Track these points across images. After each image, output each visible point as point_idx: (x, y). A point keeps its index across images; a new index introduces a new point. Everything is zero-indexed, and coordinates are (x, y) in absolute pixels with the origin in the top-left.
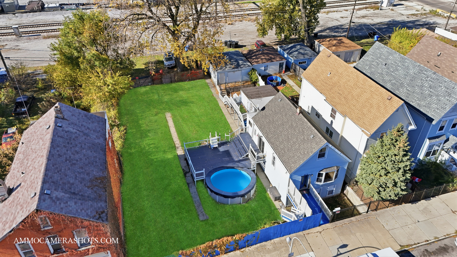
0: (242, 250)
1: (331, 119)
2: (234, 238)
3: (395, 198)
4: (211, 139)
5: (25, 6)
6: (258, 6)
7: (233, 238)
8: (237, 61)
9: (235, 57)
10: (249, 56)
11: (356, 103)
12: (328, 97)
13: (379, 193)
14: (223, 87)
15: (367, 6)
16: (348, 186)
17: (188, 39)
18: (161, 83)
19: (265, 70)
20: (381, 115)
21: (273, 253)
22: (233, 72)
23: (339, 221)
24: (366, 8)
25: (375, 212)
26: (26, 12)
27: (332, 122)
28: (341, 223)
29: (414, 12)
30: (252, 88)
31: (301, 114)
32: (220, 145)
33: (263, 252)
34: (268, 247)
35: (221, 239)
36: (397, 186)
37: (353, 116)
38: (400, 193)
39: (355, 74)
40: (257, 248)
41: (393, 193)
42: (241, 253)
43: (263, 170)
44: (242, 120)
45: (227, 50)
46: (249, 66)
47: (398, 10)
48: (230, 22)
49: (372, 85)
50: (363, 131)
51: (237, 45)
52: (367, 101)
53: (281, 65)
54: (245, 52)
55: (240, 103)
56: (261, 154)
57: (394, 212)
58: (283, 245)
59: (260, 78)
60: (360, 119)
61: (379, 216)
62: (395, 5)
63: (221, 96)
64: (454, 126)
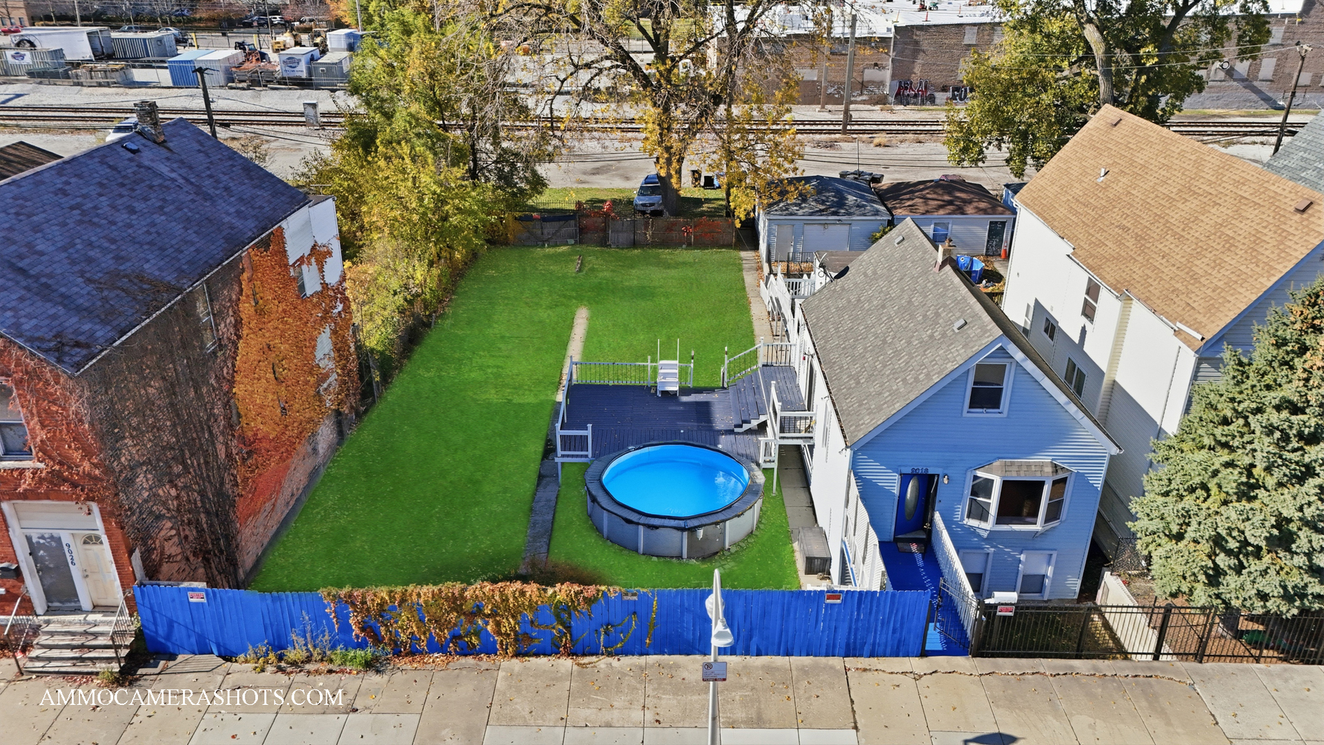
0: (587, 660)
1: (1084, 321)
2: (550, 591)
3: (1284, 609)
7: (545, 591)
11: (1172, 246)
12: (1082, 244)
13: (1214, 577)
18: (604, 243)
20: (1258, 270)
21: (696, 697)
22: (821, 227)
23: (1016, 660)
25: (1192, 665)
27: (1084, 332)
28: (1018, 667)
31: (948, 268)
33: (660, 684)
34: (685, 674)
35: (500, 584)
36: (1294, 546)
37: (1151, 289)
38: (1309, 591)
39: (1193, 157)
40: (642, 669)
41: (1276, 580)
42: (575, 667)
49: (1248, 177)
50: (1177, 333)
52: (1215, 234)
53: (995, 231)
54: (885, 186)
57: (1286, 681)
58: (745, 680)
60: (1178, 296)
61: (1206, 679)
63: (763, 289)
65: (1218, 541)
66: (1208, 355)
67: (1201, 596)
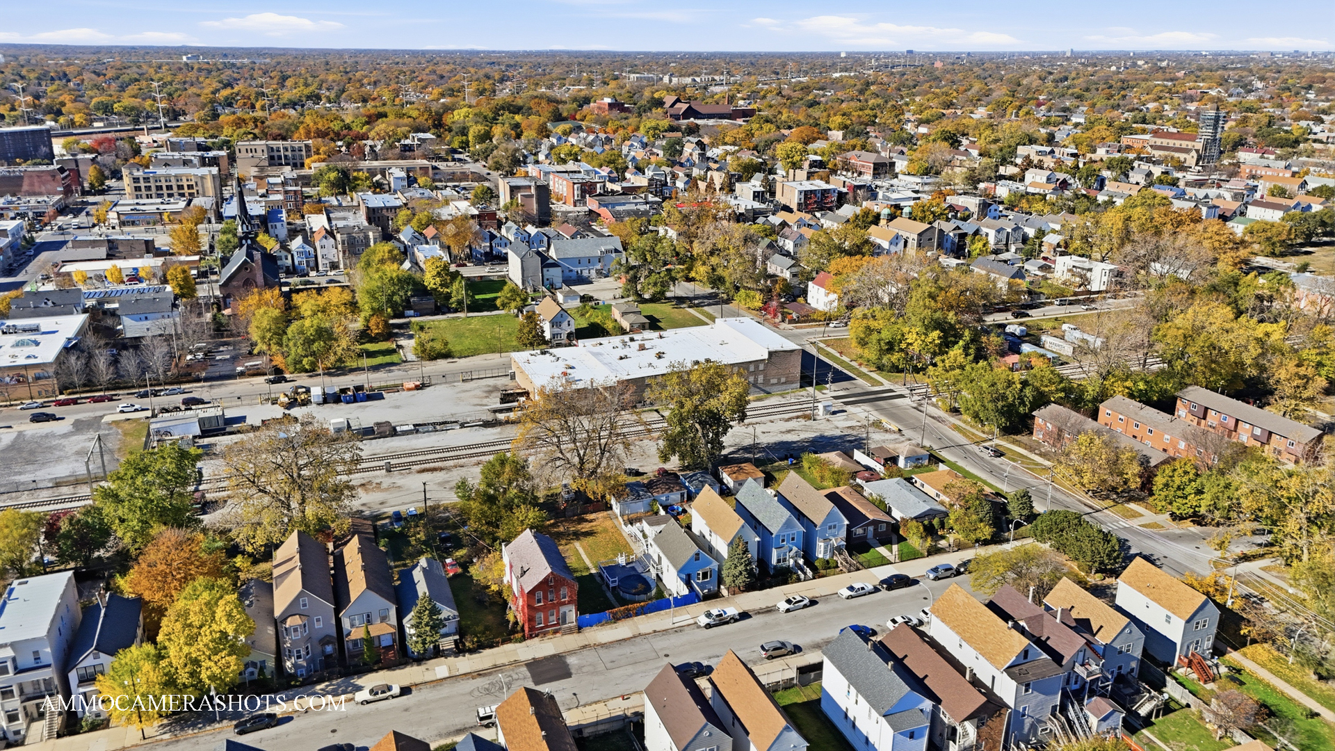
1: (709, 536)
4: (620, 558)
5: (373, 428)
8: (637, 492)
9: (636, 486)
10: (650, 486)
12: (708, 521)
14: (626, 518)
15: (801, 414)
16: (722, 584)
19: (667, 500)
22: (635, 503)
24: (798, 417)
26: (377, 438)
27: (710, 539)
28: (709, 602)
30: (654, 517)
31: (692, 537)
32: (627, 564)
37: (720, 532)
43: (661, 580)
44: (645, 545)
45: (627, 479)
46: (650, 496)
47: (836, 420)
51: (638, 473)
53: (682, 495)
54: (646, 482)
55: (642, 531)
56: (659, 567)
59: (661, 508)
61: (736, 597)
62: (834, 413)
63: (623, 526)
64: (793, 539)
65: (734, 575)
66: (729, 545)
67: (734, 585)
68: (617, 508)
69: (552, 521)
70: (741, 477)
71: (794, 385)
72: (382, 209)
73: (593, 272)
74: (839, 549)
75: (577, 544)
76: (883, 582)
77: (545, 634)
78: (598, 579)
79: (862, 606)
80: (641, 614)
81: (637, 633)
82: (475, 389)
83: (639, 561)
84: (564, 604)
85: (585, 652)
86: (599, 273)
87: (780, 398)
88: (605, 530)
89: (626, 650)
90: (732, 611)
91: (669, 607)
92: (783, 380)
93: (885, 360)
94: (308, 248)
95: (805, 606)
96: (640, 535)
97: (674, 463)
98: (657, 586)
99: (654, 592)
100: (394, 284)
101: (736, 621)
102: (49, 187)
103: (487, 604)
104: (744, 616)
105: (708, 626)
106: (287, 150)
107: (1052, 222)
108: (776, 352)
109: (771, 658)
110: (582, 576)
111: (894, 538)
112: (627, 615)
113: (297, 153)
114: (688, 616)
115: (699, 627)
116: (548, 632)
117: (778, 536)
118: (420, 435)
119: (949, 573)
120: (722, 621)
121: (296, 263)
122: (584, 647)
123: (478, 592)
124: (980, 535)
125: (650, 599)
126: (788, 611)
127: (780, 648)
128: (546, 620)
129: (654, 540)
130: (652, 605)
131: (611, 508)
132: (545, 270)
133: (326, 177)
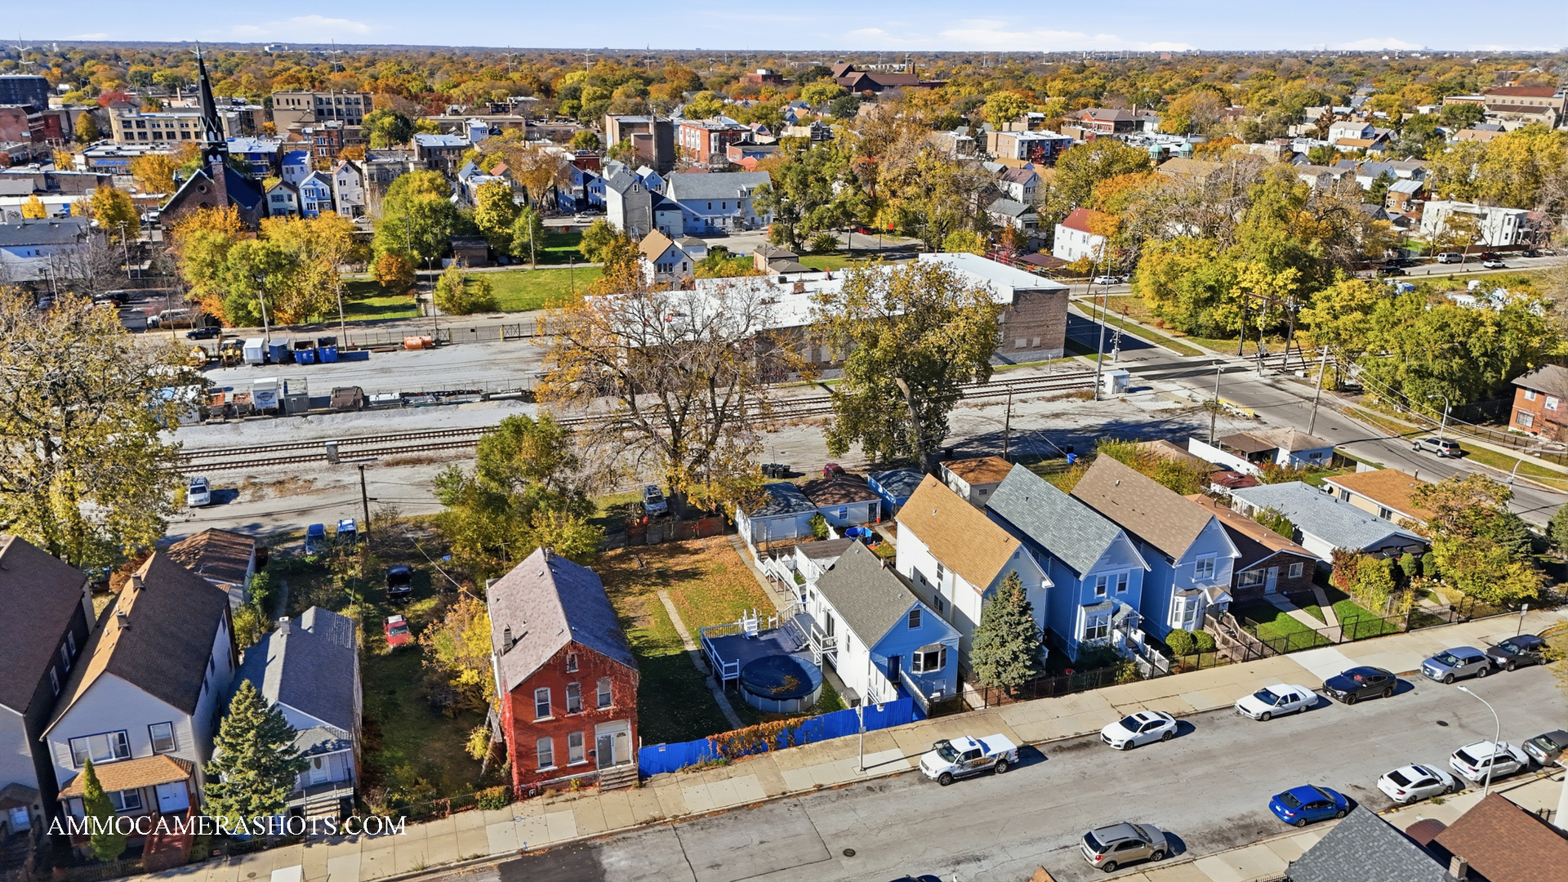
2: (788, 722)
3: (1020, 682)
4: (746, 622)
5: (328, 398)
6: (831, 392)
7: (786, 722)
8: (786, 499)
9: (785, 493)
10: (811, 490)
11: (966, 550)
12: (932, 545)
13: (998, 675)
14: (762, 546)
15: (1071, 391)
16: (966, 681)
17: (698, 461)
19: (843, 514)
22: (780, 519)
23: (942, 717)
24: (1068, 396)
25: (997, 708)
26: (330, 412)
27: (939, 585)
28: (944, 719)
29: (1170, 405)
30: (818, 545)
31: (901, 585)
32: (761, 633)
35: (770, 723)
36: (1019, 660)
38: (1026, 674)
41: (1016, 673)
43: (834, 669)
44: (799, 595)
45: (768, 481)
46: (810, 508)
47: (1137, 401)
48: (772, 428)
50: (973, 588)
51: (786, 473)
53: (872, 509)
54: (803, 484)
55: (795, 570)
56: (829, 640)
59: (831, 529)
60: (971, 572)
61: (1001, 711)
62: (1132, 390)
63: (758, 563)
64: (1122, 587)
65: (997, 662)
66: (985, 596)
67: (996, 683)
68: (745, 529)
69: (619, 551)
70: (986, 478)
71: (1055, 351)
72: (440, 149)
73: (729, 222)
74: (1215, 610)
75: (663, 594)
76: (1333, 684)
77: (559, 788)
78: (699, 664)
79: (1298, 737)
80: (788, 745)
81: (776, 791)
82: (522, 349)
83: (788, 629)
84: (604, 718)
85: (651, 837)
86: (738, 223)
87: (1033, 371)
88: (722, 570)
89: (750, 834)
90: (1001, 744)
91: (855, 730)
92: (1036, 341)
93: (1203, 318)
94: (321, 185)
95: (1168, 735)
96: (789, 577)
97: (855, 457)
98: (825, 681)
99: (817, 693)
100: (424, 217)
101: (1011, 767)
102: (11, 130)
103: (450, 713)
104: (1029, 755)
105: (947, 779)
106: (340, 103)
107: (1398, 168)
108: (1026, 292)
109: (1113, 866)
110: (666, 658)
111: (1319, 593)
112: (757, 748)
113: (353, 106)
114: (897, 753)
115: (924, 779)
116: (567, 784)
117: (1090, 579)
118: (409, 409)
119: (1475, 667)
120: (978, 766)
121: (304, 206)
122: (649, 823)
123: (433, 686)
124: (1517, 588)
125: (810, 709)
126: (1130, 745)
127: (1137, 843)
128: (563, 755)
129: (818, 584)
130: (815, 724)
131: (734, 529)
132: (658, 213)
133: (378, 123)
